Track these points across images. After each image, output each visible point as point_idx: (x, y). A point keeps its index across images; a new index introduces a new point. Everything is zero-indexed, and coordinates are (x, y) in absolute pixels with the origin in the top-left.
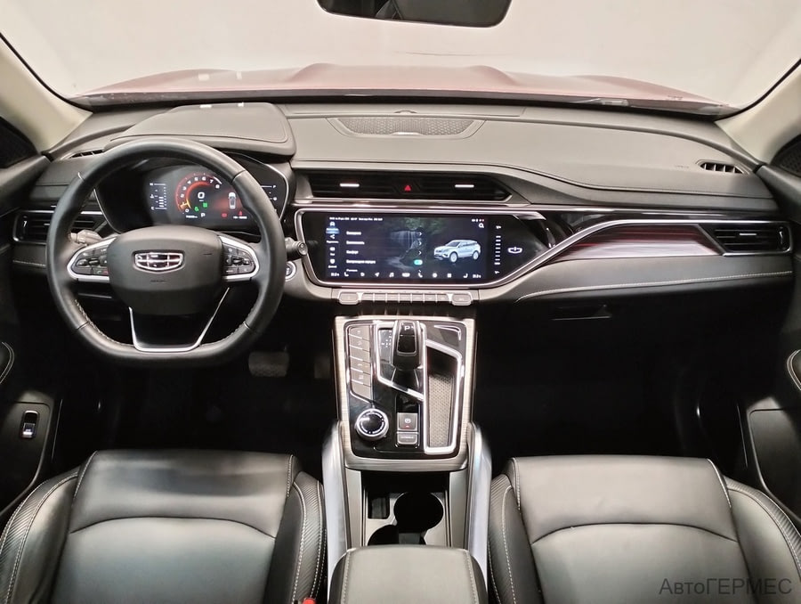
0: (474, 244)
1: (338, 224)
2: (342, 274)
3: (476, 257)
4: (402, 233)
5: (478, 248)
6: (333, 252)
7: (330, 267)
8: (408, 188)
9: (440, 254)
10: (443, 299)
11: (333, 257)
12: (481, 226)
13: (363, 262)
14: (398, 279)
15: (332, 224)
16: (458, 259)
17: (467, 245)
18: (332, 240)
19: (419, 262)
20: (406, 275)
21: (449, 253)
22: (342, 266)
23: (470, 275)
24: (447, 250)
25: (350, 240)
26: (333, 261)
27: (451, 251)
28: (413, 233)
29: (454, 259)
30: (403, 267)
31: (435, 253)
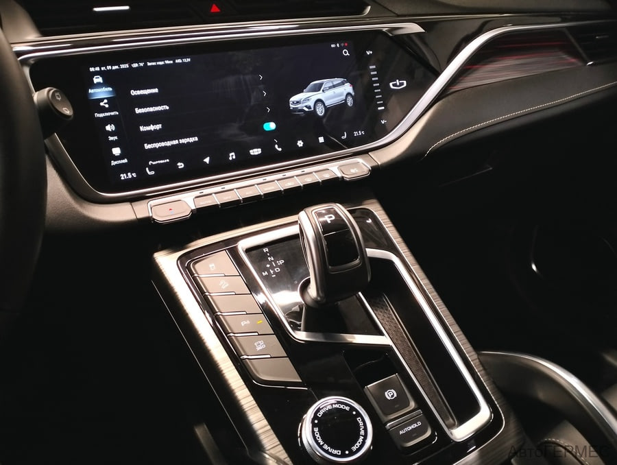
0: (343, 83)
1: (109, 79)
2: (141, 173)
3: (350, 102)
4: (231, 80)
5: (348, 88)
6: (112, 134)
7: (114, 163)
8: (215, 9)
9: (299, 106)
10: (327, 176)
11: (115, 144)
12: (346, 53)
13: (175, 142)
14: (246, 162)
15: (98, 80)
16: (327, 109)
17: (334, 86)
18: (103, 110)
19: (271, 126)
20: (256, 152)
21: (311, 103)
22: (137, 158)
23: (350, 135)
24: (307, 99)
25: (140, 107)
26: (116, 151)
27: (314, 99)
28: (248, 77)
29: (320, 111)
30: (247, 139)
31: (292, 106)
